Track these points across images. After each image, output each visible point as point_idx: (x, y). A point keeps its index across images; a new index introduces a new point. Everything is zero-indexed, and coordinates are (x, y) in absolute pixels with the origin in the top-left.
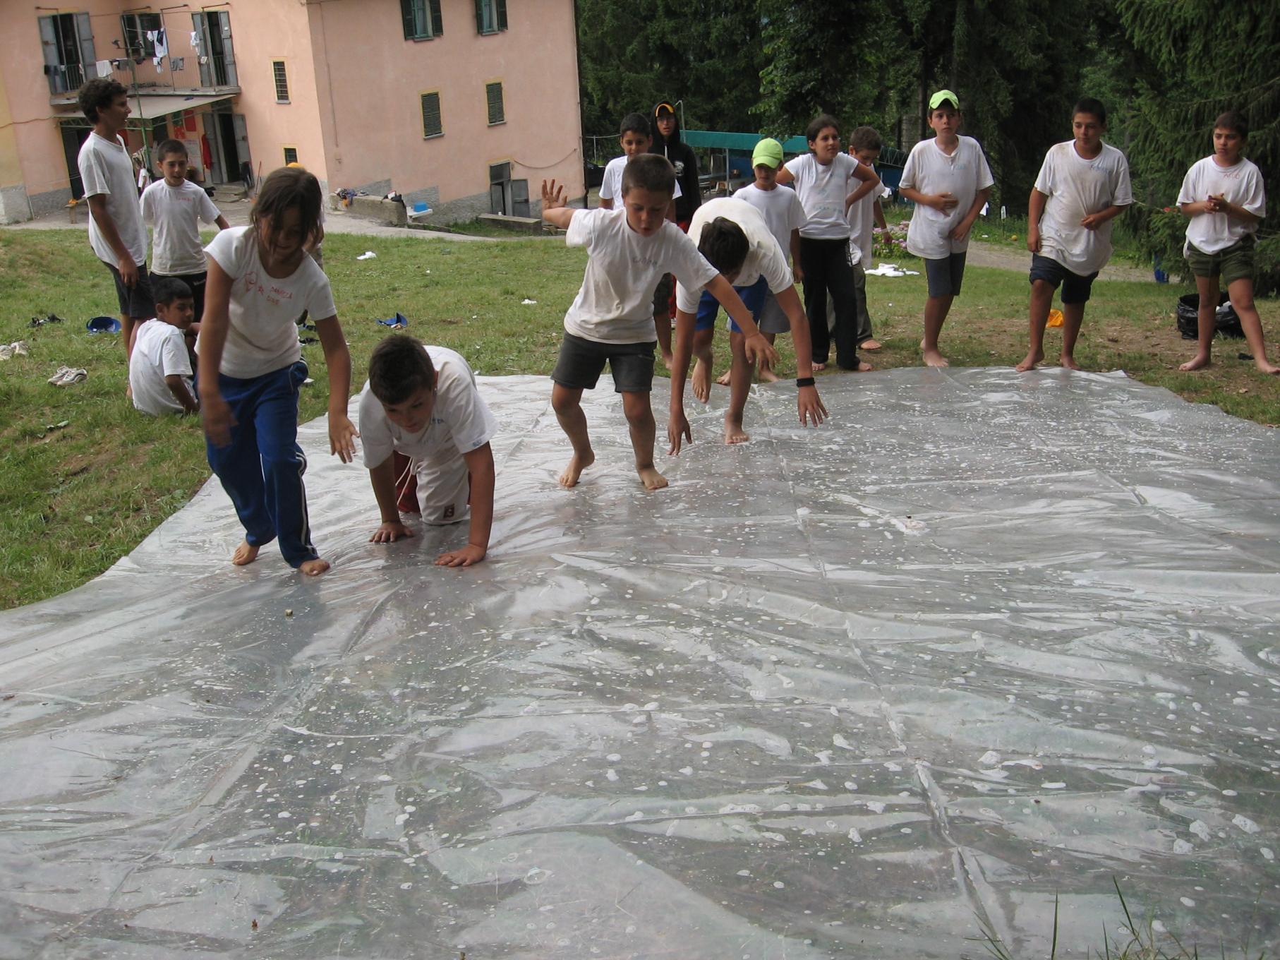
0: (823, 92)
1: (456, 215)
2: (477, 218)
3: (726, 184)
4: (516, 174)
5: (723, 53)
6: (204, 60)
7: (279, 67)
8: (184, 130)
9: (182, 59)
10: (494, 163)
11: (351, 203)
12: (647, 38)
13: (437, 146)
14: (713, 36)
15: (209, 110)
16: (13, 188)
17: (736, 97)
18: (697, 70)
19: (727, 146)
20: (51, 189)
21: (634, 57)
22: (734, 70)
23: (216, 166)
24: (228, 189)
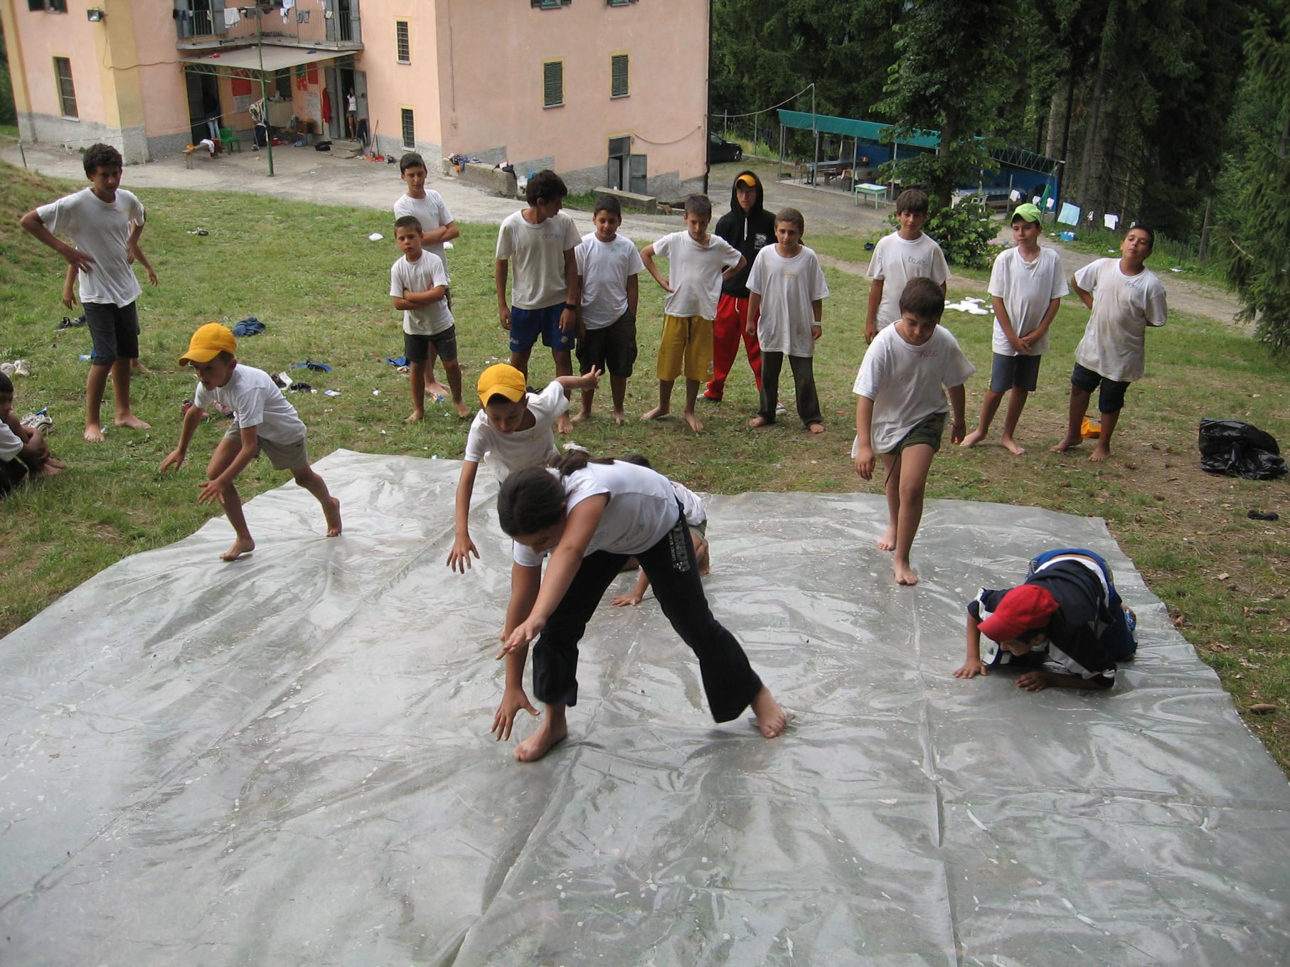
0: (947, 96)
2: (592, 191)
3: (852, 172)
4: (636, 149)
5: (862, 37)
6: (329, 14)
7: (402, 27)
8: (307, 82)
9: (308, 12)
10: (614, 136)
11: (463, 169)
12: (786, 15)
13: (557, 116)
14: (854, 18)
15: (332, 64)
16: (135, 129)
17: (872, 83)
18: (834, 51)
19: (857, 134)
20: (171, 132)
21: (771, 34)
22: (873, 55)
23: (335, 121)
24: (344, 145)
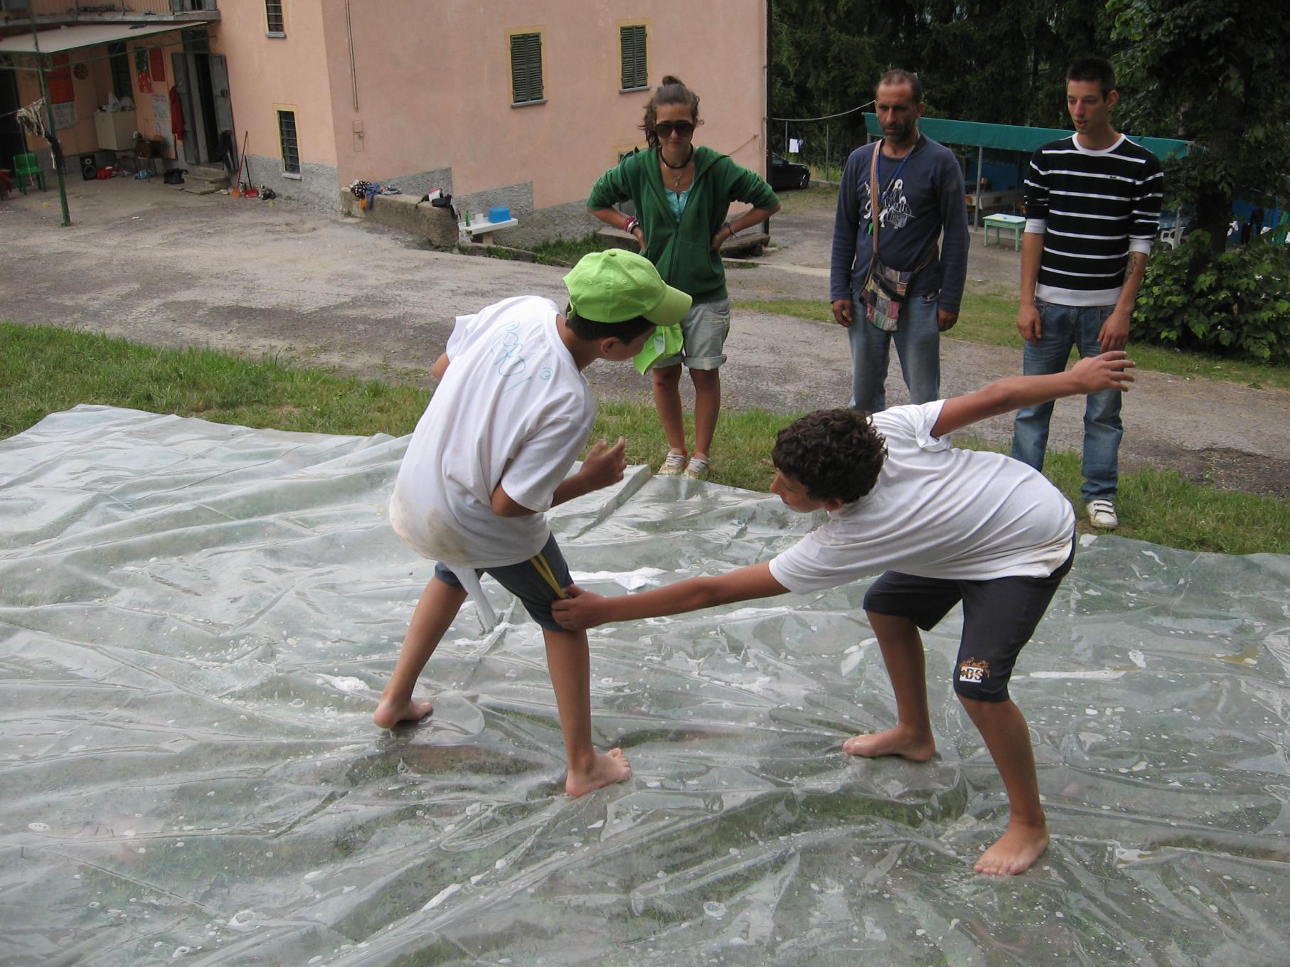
1: (560, 229)
2: (595, 235)
3: (974, 197)
8: (150, 80)
11: (371, 206)
13: (533, 118)
15: (179, 44)
17: (992, 74)
18: (938, 32)
19: (981, 143)
22: (991, 36)
23: (190, 135)
24: (206, 173)
